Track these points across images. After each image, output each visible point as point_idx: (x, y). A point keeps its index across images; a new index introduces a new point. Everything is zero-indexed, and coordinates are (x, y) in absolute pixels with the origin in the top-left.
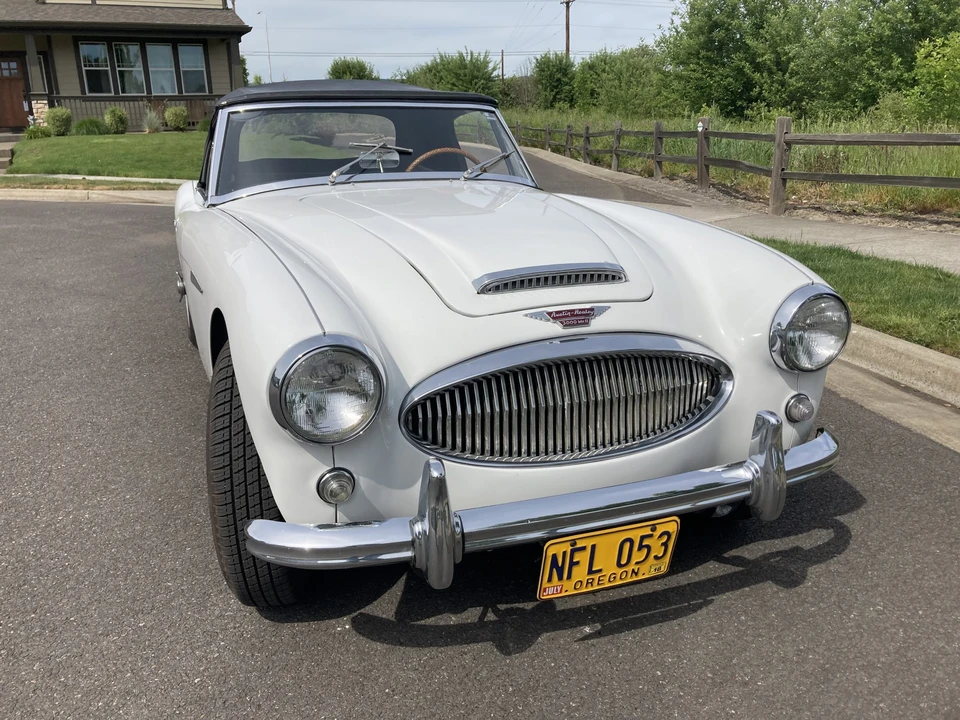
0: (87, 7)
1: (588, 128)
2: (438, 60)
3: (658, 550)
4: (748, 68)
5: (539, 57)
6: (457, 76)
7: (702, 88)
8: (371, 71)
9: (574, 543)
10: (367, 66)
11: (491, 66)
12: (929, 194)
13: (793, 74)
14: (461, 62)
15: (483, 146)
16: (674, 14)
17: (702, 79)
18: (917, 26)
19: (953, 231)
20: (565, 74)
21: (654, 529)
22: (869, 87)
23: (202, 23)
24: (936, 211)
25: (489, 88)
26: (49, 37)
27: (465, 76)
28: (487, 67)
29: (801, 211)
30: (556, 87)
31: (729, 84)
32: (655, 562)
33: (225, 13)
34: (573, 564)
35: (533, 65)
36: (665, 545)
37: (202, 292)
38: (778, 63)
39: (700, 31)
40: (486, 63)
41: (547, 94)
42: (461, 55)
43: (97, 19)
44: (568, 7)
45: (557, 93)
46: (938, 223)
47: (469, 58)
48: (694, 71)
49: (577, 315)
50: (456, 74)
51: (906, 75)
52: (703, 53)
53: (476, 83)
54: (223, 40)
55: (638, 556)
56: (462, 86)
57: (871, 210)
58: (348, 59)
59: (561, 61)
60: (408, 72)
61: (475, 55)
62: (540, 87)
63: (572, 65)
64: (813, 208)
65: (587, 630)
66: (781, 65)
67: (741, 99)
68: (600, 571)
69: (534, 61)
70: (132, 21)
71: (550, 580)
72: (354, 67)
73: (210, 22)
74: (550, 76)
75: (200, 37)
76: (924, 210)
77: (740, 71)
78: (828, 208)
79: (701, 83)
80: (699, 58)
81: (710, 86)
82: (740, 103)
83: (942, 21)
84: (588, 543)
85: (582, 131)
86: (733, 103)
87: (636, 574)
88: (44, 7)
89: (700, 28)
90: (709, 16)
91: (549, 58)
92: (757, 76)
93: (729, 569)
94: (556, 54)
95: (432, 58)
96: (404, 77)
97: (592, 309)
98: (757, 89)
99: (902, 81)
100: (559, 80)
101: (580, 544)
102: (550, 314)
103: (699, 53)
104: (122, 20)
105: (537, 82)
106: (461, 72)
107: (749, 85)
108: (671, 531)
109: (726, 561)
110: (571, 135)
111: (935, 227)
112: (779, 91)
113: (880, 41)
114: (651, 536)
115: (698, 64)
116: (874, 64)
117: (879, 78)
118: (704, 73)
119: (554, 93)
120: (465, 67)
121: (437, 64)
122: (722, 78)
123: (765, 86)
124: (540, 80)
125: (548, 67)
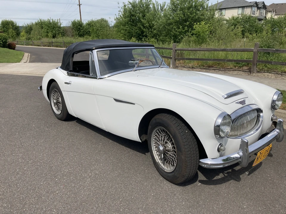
2: (40, 21)
4: (142, 27)
5: (72, 21)
7: (130, 32)
8: (16, 24)
10: (14, 22)
12: (210, 63)
13: (155, 29)
16: (119, 11)
17: (130, 30)
18: (185, 18)
19: (219, 72)
20: (81, 26)
22: (175, 33)
24: (213, 67)
25: (59, 31)
27: (51, 26)
28: (58, 24)
29: (180, 68)
30: (79, 30)
31: (137, 32)
35: (71, 24)
37: (134, 104)
38: (150, 26)
39: (128, 17)
41: (76, 32)
42: (49, 20)
44: (80, 6)
45: (79, 32)
46: (215, 70)
47: (52, 21)
48: (128, 28)
50: (48, 26)
51: (183, 31)
52: (129, 23)
53: (55, 29)
55: (266, 154)
56: (51, 30)
57: (197, 67)
58: (7, 20)
59: (79, 23)
60: (28, 25)
61: (54, 20)
62: (74, 30)
63: (83, 24)
64: (183, 67)
66: (151, 27)
67: (141, 36)
68: (261, 158)
69: (71, 22)
72: (9, 22)
74: (77, 27)
76: (209, 67)
77: (140, 28)
78: (186, 67)
79: (130, 31)
80: (128, 24)
81: (132, 32)
82: (140, 37)
83: (190, 17)
86: (139, 37)
89: (128, 16)
90: (130, 13)
91: (76, 21)
92: (144, 30)
94: (78, 20)
95: (37, 20)
97: (244, 100)
98: (145, 33)
99: (182, 32)
100: (79, 28)
103: (128, 23)
105: (72, 29)
106: (50, 25)
107: (143, 32)
111: (214, 71)
112: (151, 34)
113: (176, 22)
115: (128, 26)
116: (175, 27)
117: (176, 31)
118: (130, 28)
119: (78, 32)
120: (51, 24)
121: (39, 22)
122: (135, 30)
123: (147, 32)
125: (76, 24)
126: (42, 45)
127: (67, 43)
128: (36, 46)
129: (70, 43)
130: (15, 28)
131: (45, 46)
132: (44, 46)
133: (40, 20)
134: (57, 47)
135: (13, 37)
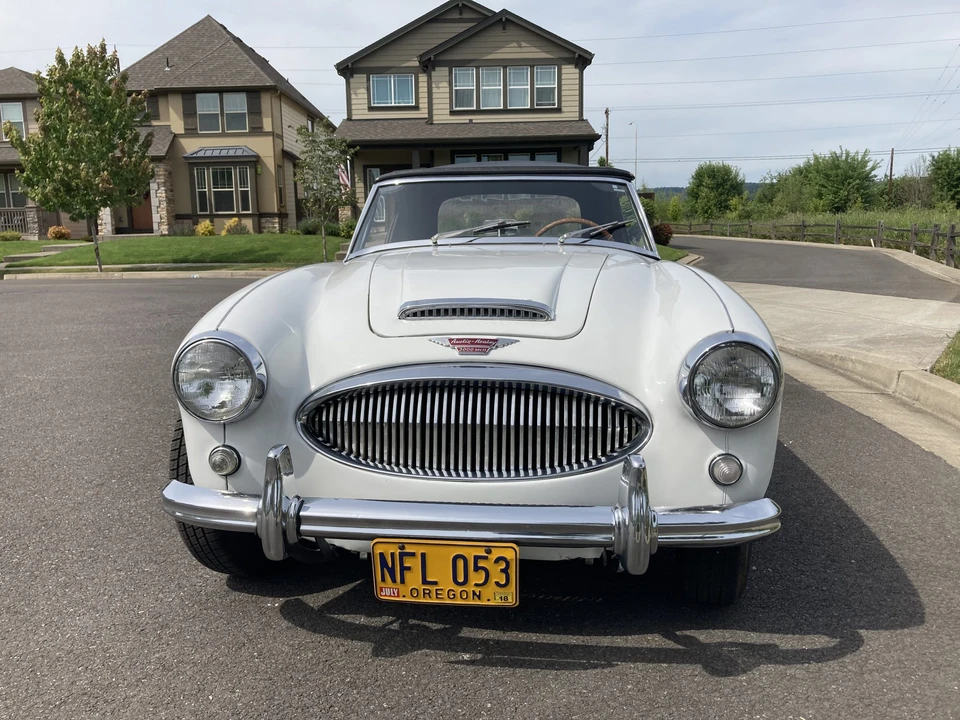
0: (463, 126)
1: (953, 227)
2: (812, 162)
3: (497, 576)
5: (936, 155)
6: (827, 176)
8: (737, 175)
9: (402, 548)
10: (734, 170)
11: (870, 165)
14: (835, 162)
15: (842, 246)
21: (489, 552)
23: (557, 134)
26: (432, 152)
27: (837, 176)
28: (866, 166)
32: (499, 589)
33: (579, 124)
34: (404, 569)
35: (928, 163)
36: (505, 571)
40: (864, 163)
41: (944, 194)
42: (835, 155)
43: (470, 135)
47: (844, 157)
49: (477, 344)
50: (827, 175)
53: (849, 183)
54: (575, 148)
55: (477, 578)
56: (832, 187)
58: (714, 163)
61: (852, 155)
62: (935, 186)
65: (466, 657)
68: (435, 583)
69: (930, 159)
70: (498, 135)
71: (383, 580)
72: (718, 171)
73: (565, 132)
74: (949, 175)
75: (555, 146)
84: (419, 550)
85: (948, 231)
87: (479, 597)
88: (430, 127)
91: (949, 155)
93: (671, 644)
94: (958, 150)
95: (806, 160)
96: (775, 181)
97: (496, 341)
101: (408, 549)
102: (450, 340)
104: (490, 135)
105: (930, 181)
106: (833, 173)
108: (508, 558)
109: (676, 639)
110: (937, 234)
114: (486, 558)
119: (952, 193)
120: (838, 167)
121: (810, 165)
124: (935, 179)
125: (947, 165)
126: (773, 236)
127: (849, 227)
128: (757, 237)
129: (862, 228)
130: (732, 186)
131: (783, 238)
132: (779, 239)
133: (816, 158)
134: (818, 241)
135: (706, 212)
